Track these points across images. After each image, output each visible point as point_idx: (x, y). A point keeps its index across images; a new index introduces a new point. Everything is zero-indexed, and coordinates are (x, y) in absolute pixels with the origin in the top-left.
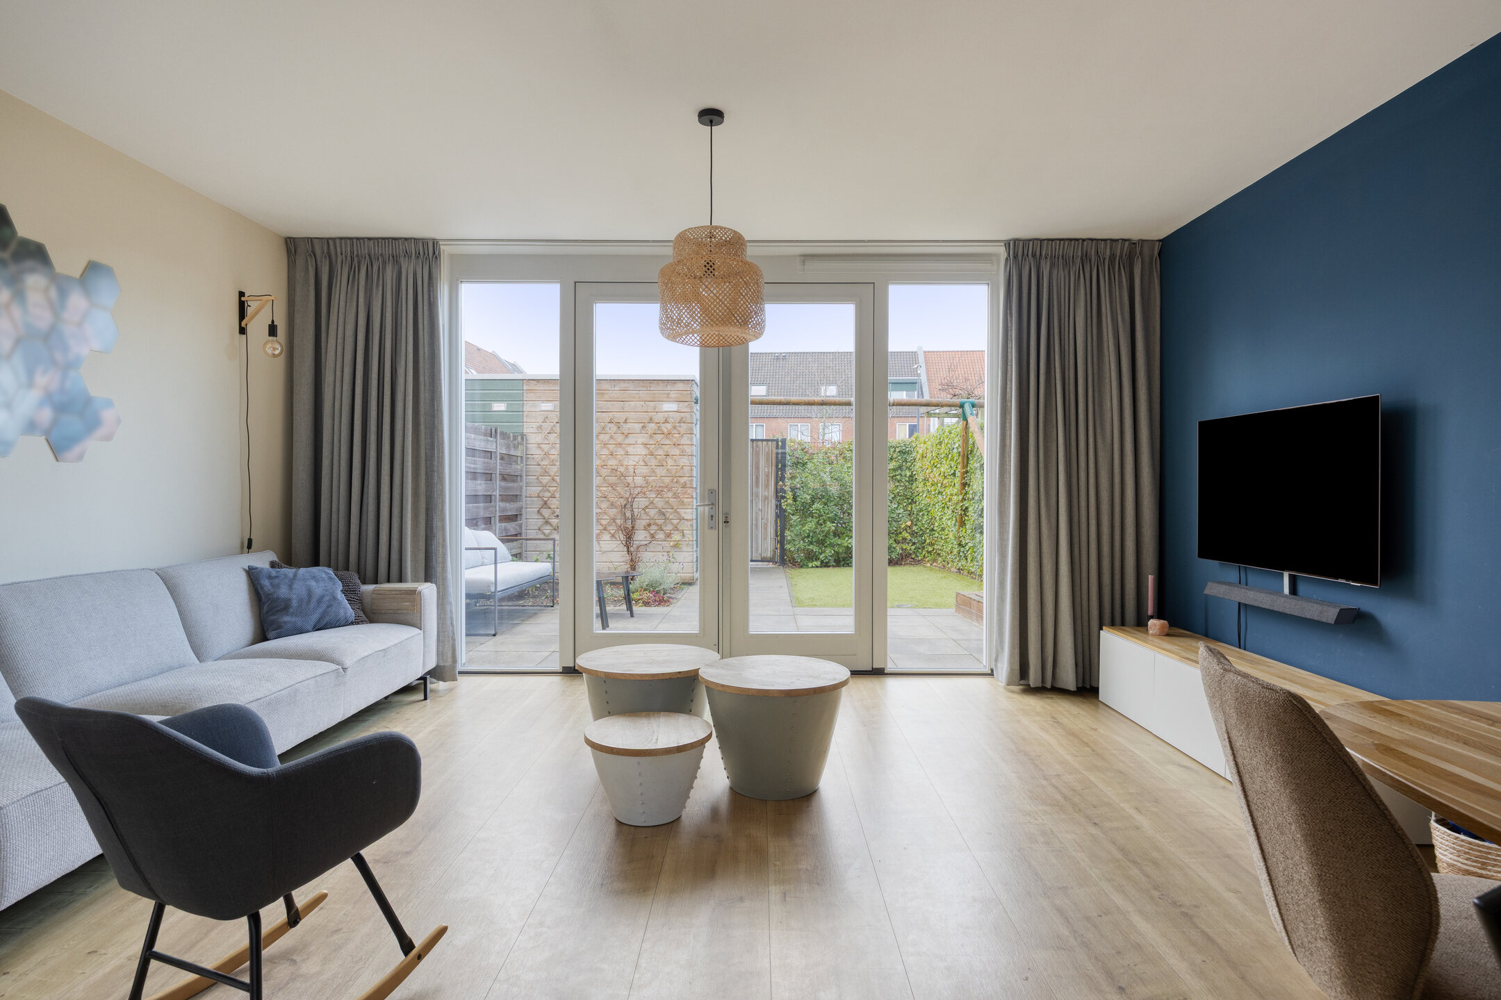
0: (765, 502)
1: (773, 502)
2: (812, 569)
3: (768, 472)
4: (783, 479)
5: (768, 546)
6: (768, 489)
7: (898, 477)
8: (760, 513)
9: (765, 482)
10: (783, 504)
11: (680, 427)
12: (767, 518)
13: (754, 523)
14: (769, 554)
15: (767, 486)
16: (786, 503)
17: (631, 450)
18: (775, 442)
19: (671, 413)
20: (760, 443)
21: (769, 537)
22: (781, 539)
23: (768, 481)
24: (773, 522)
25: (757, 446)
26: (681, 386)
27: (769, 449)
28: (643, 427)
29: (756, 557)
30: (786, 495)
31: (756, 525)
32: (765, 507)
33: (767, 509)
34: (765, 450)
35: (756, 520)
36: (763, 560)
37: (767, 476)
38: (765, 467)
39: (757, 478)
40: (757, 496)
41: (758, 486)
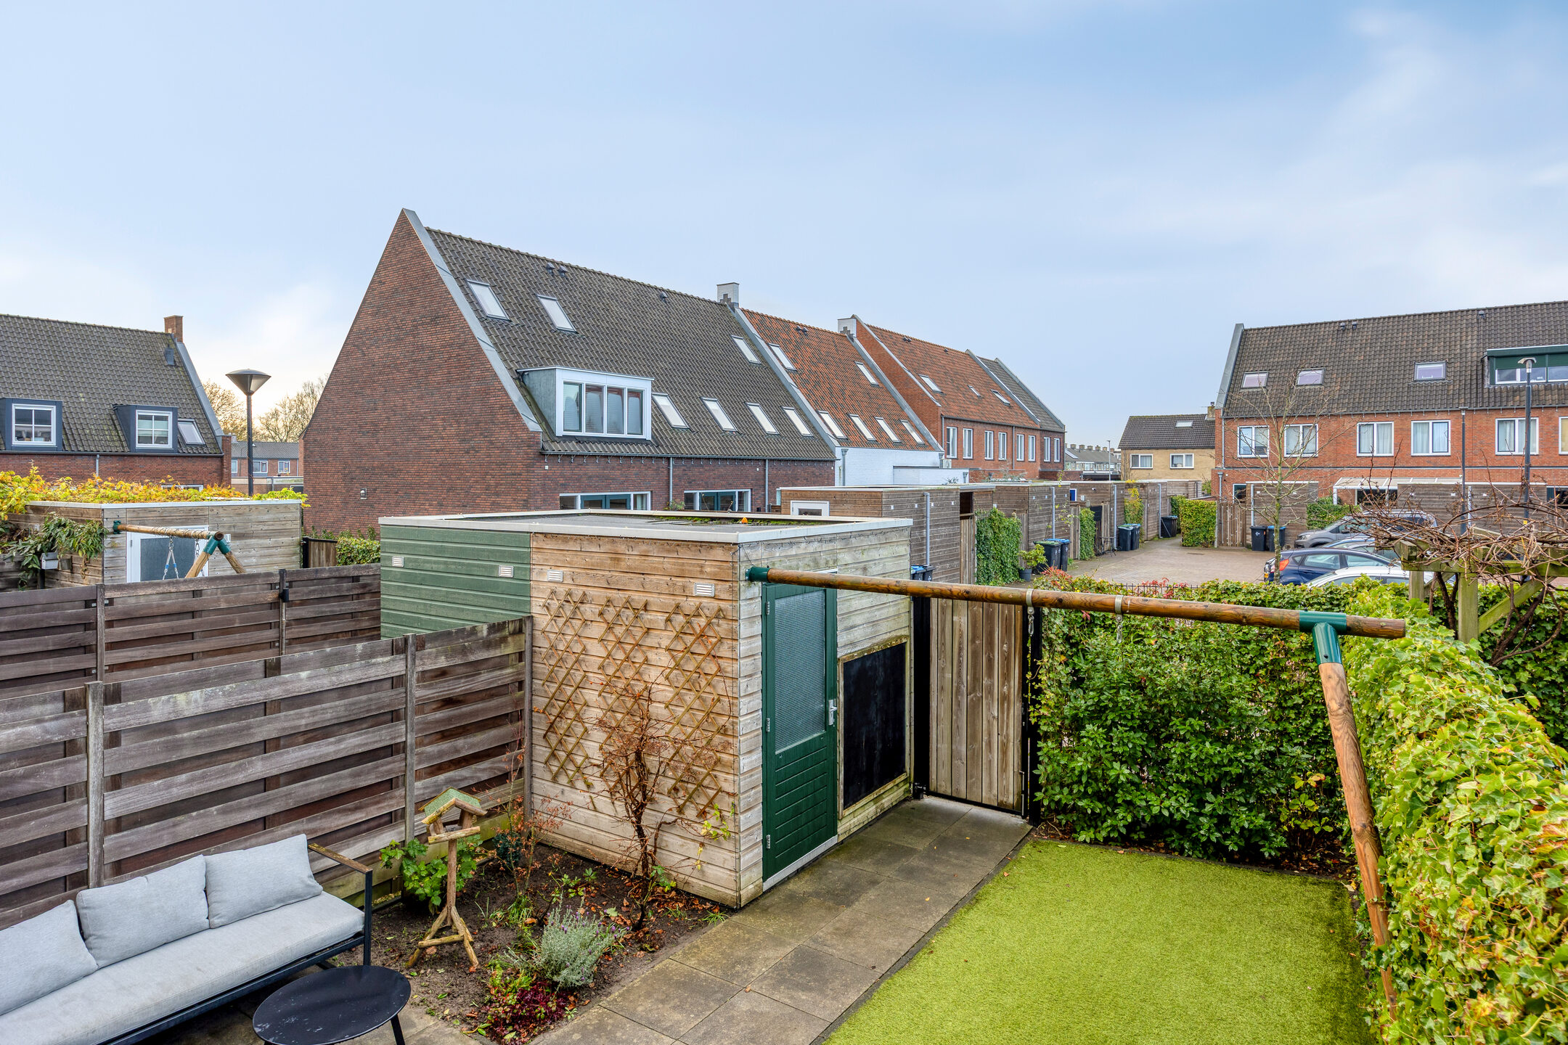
0: (1003, 705)
1: (1016, 709)
2: (1083, 847)
3: (1009, 654)
4: (1035, 668)
5: (1008, 786)
6: (1009, 682)
8: (995, 723)
9: (1003, 669)
10: (1032, 715)
11: (718, 625)
12: (1007, 735)
13: (985, 738)
14: (1011, 799)
15: (1006, 676)
16: (1036, 714)
17: (652, 656)
18: (1020, 607)
19: (705, 600)
21: (1011, 768)
22: (1031, 779)
23: (1008, 669)
24: (1018, 742)
25: (990, 606)
26: (719, 554)
27: (1009, 618)
28: (668, 620)
29: (989, 799)
30: (1039, 698)
31: (989, 744)
32: (1003, 713)
33: (1008, 718)
34: (1003, 613)
35: (990, 735)
36: (1001, 808)
37: (1007, 659)
38: (1003, 643)
39: (990, 661)
40: (990, 692)
41: (990, 675)
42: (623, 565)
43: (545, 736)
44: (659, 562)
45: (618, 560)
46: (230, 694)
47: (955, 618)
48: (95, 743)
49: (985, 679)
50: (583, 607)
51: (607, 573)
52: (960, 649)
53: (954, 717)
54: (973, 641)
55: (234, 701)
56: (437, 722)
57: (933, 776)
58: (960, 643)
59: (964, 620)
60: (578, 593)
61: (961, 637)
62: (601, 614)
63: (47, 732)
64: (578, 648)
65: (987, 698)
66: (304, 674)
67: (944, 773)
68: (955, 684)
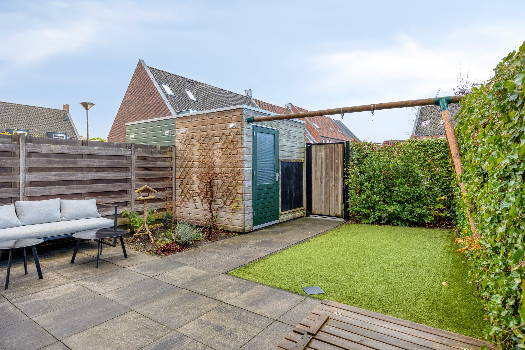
0: (336, 181)
1: (341, 182)
2: (363, 225)
3: (338, 163)
4: (347, 167)
5: (338, 209)
6: (338, 173)
7: (443, 164)
8: (334, 187)
9: (336, 168)
10: (346, 182)
11: (237, 137)
12: (338, 191)
13: (330, 193)
14: (339, 213)
15: (337, 171)
16: (348, 182)
17: (215, 152)
18: (342, 145)
19: (232, 130)
20: (333, 145)
21: (339, 202)
22: (346, 205)
23: (338, 169)
24: (341, 193)
25: (332, 147)
26: (237, 113)
27: (338, 149)
28: (220, 138)
29: (332, 214)
30: (348, 177)
31: (332, 195)
32: (336, 184)
33: (338, 185)
34: (336, 149)
35: (332, 191)
36: (336, 216)
37: (337, 165)
38: (336, 160)
39: (332, 166)
40: (332, 177)
41: (332, 171)
42: (205, 123)
43: (180, 186)
44: (217, 120)
45: (204, 121)
46: (70, 149)
47: (320, 153)
48: (23, 155)
49: (330, 173)
50: (192, 140)
51: (200, 127)
52: (322, 164)
53: (320, 187)
54: (326, 160)
55: (71, 151)
56: (142, 175)
57: (313, 208)
58: (322, 162)
59: (323, 153)
60: (191, 135)
61: (322, 159)
62: (198, 141)
63: (5, 147)
64: (190, 154)
65: (331, 179)
66: (96, 148)
67: (317, 206)
68: (320, 176)
